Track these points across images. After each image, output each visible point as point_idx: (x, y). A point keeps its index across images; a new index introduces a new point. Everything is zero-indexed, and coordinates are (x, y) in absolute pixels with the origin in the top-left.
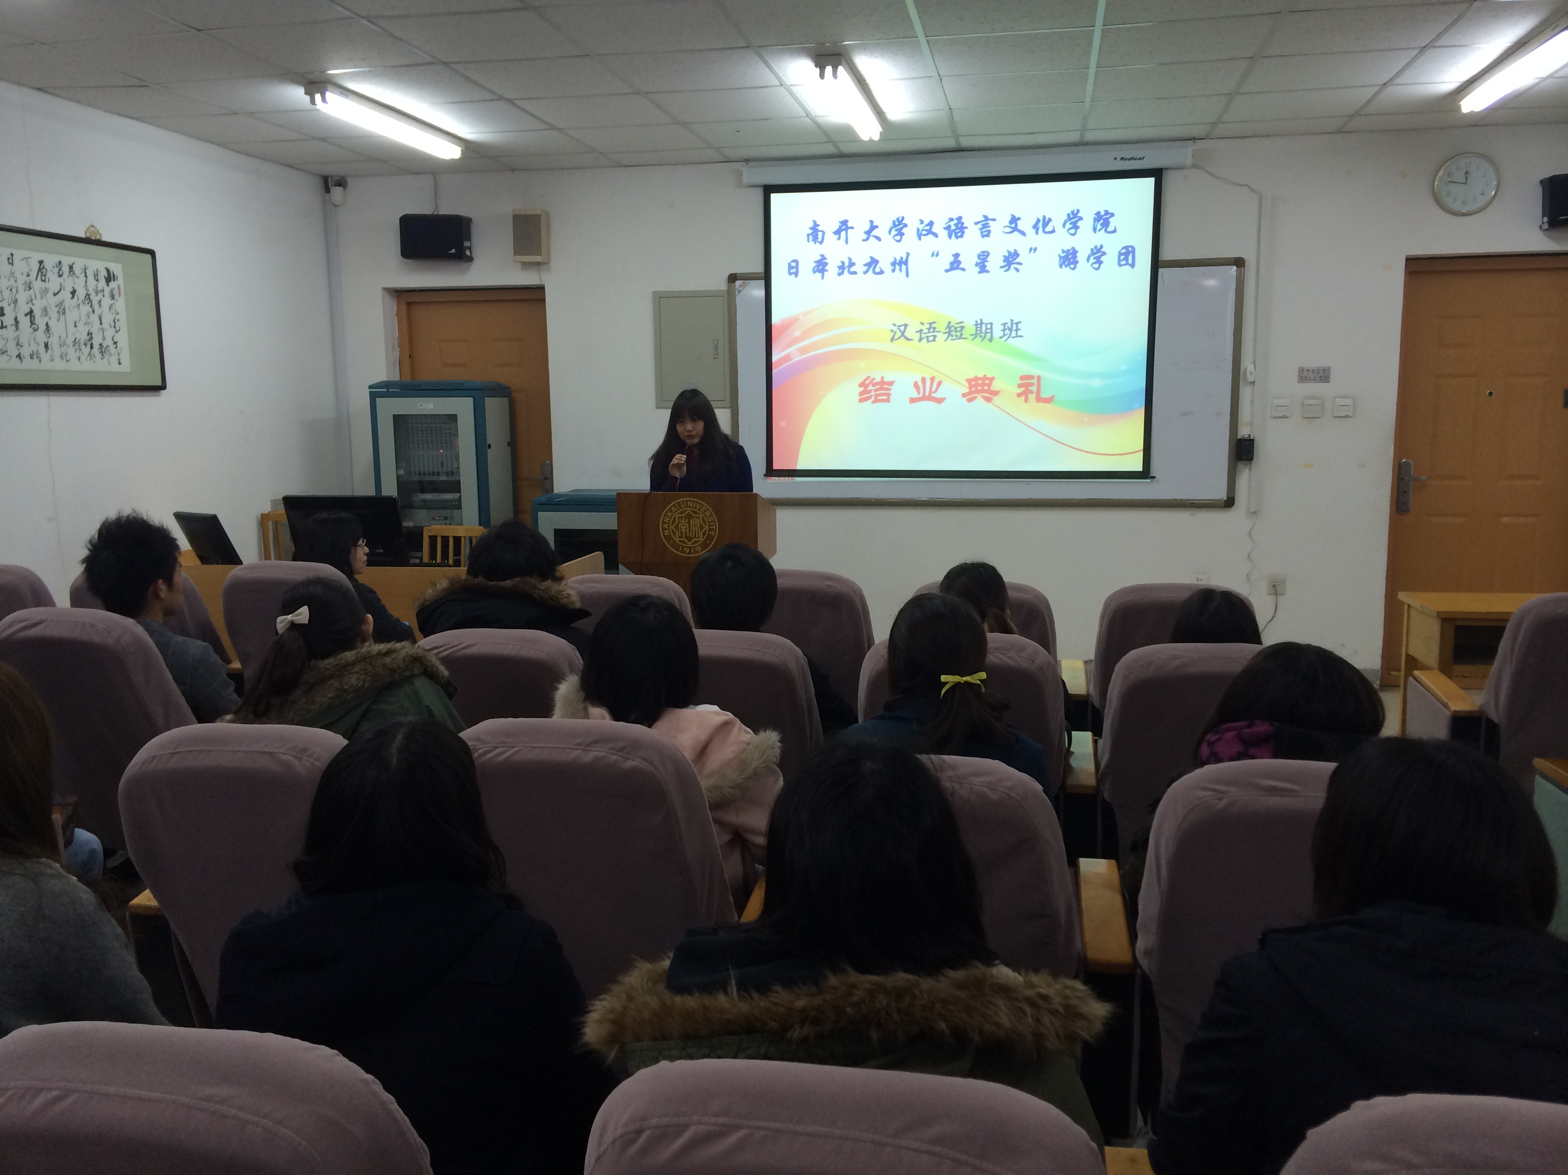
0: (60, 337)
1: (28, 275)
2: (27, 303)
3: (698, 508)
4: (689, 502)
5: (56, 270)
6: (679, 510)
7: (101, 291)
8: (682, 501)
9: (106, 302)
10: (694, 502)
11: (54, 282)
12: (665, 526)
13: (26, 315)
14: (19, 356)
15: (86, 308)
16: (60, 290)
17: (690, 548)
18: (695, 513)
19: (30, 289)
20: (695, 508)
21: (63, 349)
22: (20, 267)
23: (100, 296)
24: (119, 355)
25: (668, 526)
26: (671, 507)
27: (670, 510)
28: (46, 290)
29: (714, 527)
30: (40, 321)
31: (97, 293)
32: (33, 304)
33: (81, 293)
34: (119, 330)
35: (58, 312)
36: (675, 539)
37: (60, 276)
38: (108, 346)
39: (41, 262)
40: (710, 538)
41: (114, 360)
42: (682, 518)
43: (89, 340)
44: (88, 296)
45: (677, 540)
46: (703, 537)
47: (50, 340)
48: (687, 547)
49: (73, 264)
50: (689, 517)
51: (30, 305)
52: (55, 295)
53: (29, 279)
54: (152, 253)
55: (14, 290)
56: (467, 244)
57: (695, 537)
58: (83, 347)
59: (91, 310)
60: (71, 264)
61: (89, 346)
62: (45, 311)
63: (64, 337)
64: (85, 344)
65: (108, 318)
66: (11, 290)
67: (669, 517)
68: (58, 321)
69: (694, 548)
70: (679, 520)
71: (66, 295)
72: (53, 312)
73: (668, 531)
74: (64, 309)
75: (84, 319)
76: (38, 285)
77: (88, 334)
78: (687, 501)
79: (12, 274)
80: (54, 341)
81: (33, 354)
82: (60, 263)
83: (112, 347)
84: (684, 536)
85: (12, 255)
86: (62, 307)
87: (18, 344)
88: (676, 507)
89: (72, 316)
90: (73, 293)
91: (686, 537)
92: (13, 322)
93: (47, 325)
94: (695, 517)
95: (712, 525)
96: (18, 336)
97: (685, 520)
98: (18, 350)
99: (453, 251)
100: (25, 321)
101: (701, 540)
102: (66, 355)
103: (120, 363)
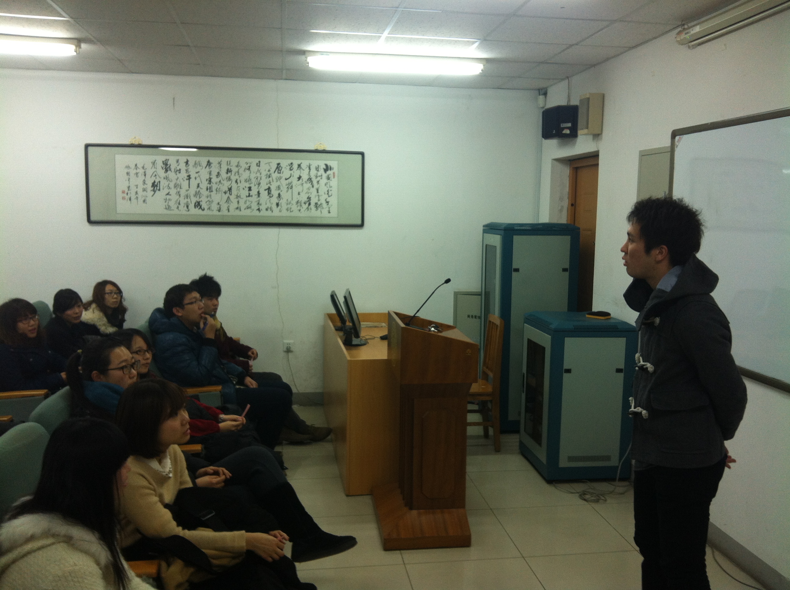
0: (287, 200)
1: (269, 171)
2: (267, 184)
5: (288, 167)
7: (320, 176)
9: (324, 181)
11: (286, 173)
13: (265, 190)
14: (259, 210)
15: (309, 185)
16: (290, 177)
19: (269, 177)
21: (289, 206)
22: (264, 167)
23: (319, 178)
24: (329, 208)
28: (280, 178)
30: (275, 193)
31: (317, 177)
32: (271, 185)
33: (305, 177)
34: (331, 195)
35: (287, 188)
37: (291, 170)
38: (321, 204)
39: (278, 164)
41: (325, 211)
43: (308, 201)
44: (310, 180)
47: (280, 202)
49: (301, 163)
51: (269, 185)
52: (286, 179)
53: (270, 173)
54: (362, 154)
55: (259, 179)
58: (303, 205)
59: (311, 186)
60: (299, 163)
61: (307, 204)
62: (279, 188)
63: (290, 200)
64: (305, 203)
65: (323, 189)
66: (257, 179)
68: (287, 192)
71: (294, 180)
72: (284, 188)
74: (292, 186)
75: (305, 190)
76: (275, 175)
77: (308, 198)
79: (259, 171)
80: (283, 202)
81: (268, 209)
82: (292, 164)
83: (325, 205)
85: (260, 162)
86: (291, 185)
87: (258, 204)
89: (296, 190)
90: (299, 178)
92: (256, 193)
93: (279, 194)
96: (259, 200)
98: (258, 206)
100: (264, 194)
102: (290, 209)
103: (329, 212)
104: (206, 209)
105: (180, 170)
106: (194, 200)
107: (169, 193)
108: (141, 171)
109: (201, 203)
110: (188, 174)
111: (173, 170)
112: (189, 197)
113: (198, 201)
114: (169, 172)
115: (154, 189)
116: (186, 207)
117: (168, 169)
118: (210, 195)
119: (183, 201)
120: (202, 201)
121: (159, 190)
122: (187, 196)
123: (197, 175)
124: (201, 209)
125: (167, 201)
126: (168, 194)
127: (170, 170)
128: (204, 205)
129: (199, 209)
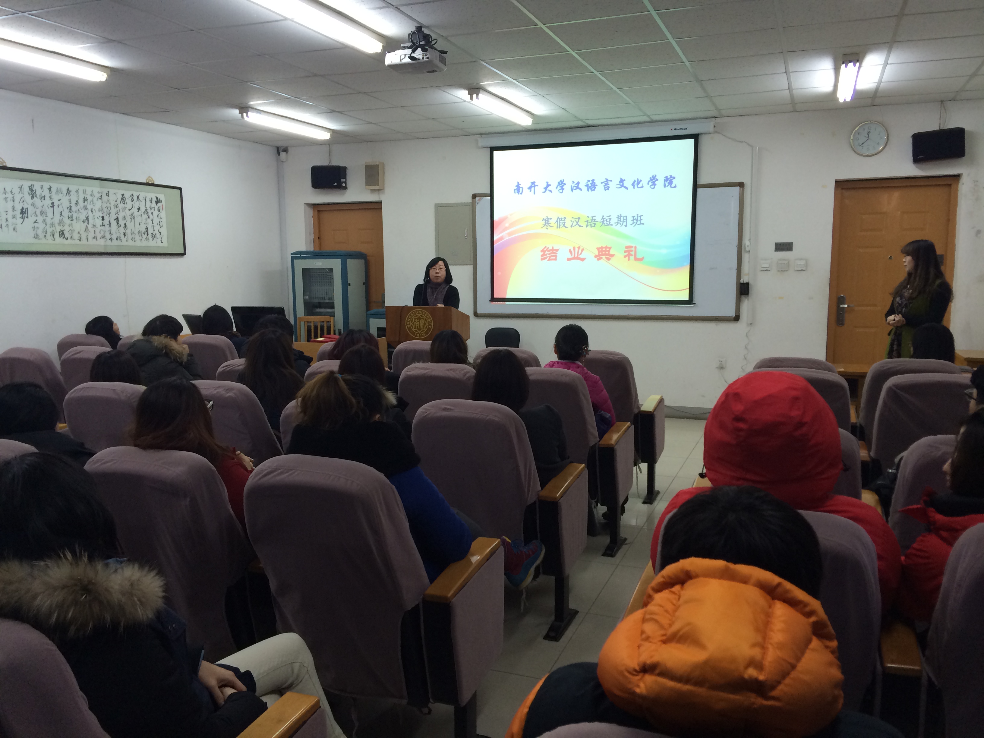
0: (132, 230)
1: (116, 201)
2: (116, 214)
3: (423, 314)
4: (419, 311)
5: (130, 198)
6: (414, 315)
7: (153, 208)
8: (416, 311)
9: (156, 213)
10: (422, 311)
11: (129, 204)
12: (408, 323)
13: (115, 220)
14: (111, 239)
15: (146, 216)
16: (132, 209)
17: (420, 334)
18: (422, 316)
19: (117, 207)
20: (422, 314)
21: (133, 236)
22: (112, 198)
23: (152, 210)
24: (161, 238)
25: (410, 323)
26: (411, 314)
27: (410, 315)
28: (125, 208)
29: (431, 324)
30: (122, 223)
31: (151, 209)
32: (118, 215)
33: (143, 209)
34: (162, 226)
35: (131, 218)
36: (412, 329)
37: (132, 201)
38: (156, 234)
39: (123, 195)
40: (429, 329)
41: (159, 241)
42: (416, 319)
43: (146, 231)
44: (146, 210)
45: (414, 330)
46: (426, 329)
47: (127, 231)
48: (418, 334)
49: (139, 195)
50: (419, 319)
51: (117, 215)
52: (129, 210)
53: (117, 203)
54: (180, 189)
55: (109, 209)
56: (343, 180)
57: (422, 329)
58: (143, 234)
59: (147, 217)
60: (138, 195)
61: (146, 234)
62: (124, 218)
63: (133, 230)
64: (144, 233)
65: (156, 221)
66: (107, 208)
67: (410, 319)
68: (131, 222)
69: (422, 334)
70: (414, 321)
71: (135, 210)
72: (128, 218)
73: (409, 325)
74: (134, 216)
75: (144, 221)
76: (121, 206)
77: (146, 229)
78: (418, 311)
79: (108, 200)
80: (128, 232)
81: (118, 238)
82: (132, 195)
83: (158, 234)
84: (417, 328)
85: (108, 192)
86: (133, 216)
87: (110, 233)
88: (413, 314)
89: (138, 220)
90: (139, 209)
91: (418, 329)
92: (108, 223)
93: (125, 224)
94: (422, 319)
95: (430, 323)
96: (110, 230)
97: (418, 320)
98: (110, 236)
99: (336, 184)
100: (114, 223)
101: (425, 330)
102: (134, 238)
103: (162, 242)
104: (69, 238)
105: (45, 196)
106: (59, 229)
107: (36, 220)
108: (9, 196)
109: (64, 232)
110: (51, 202)
111: (38, 196)
112: (54, 226)
113: (62, 230)
114: (35, 198)
115: (23, 216)
116: (52, 236)
117: (34, 195)
118: (72, 224)
119: (49, 230)
120: (65, 230)
121: (27, 217)
122: (52, 225)
123: (59, 203)
124: (65, 238)
125: (35, 230)
126: (35, 222)
127: (36, 196)
128: (67, 235)
129: (63, 238)
